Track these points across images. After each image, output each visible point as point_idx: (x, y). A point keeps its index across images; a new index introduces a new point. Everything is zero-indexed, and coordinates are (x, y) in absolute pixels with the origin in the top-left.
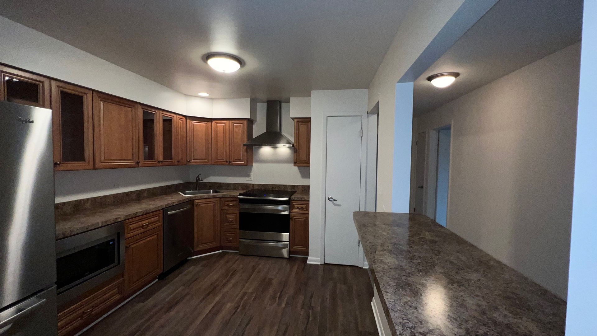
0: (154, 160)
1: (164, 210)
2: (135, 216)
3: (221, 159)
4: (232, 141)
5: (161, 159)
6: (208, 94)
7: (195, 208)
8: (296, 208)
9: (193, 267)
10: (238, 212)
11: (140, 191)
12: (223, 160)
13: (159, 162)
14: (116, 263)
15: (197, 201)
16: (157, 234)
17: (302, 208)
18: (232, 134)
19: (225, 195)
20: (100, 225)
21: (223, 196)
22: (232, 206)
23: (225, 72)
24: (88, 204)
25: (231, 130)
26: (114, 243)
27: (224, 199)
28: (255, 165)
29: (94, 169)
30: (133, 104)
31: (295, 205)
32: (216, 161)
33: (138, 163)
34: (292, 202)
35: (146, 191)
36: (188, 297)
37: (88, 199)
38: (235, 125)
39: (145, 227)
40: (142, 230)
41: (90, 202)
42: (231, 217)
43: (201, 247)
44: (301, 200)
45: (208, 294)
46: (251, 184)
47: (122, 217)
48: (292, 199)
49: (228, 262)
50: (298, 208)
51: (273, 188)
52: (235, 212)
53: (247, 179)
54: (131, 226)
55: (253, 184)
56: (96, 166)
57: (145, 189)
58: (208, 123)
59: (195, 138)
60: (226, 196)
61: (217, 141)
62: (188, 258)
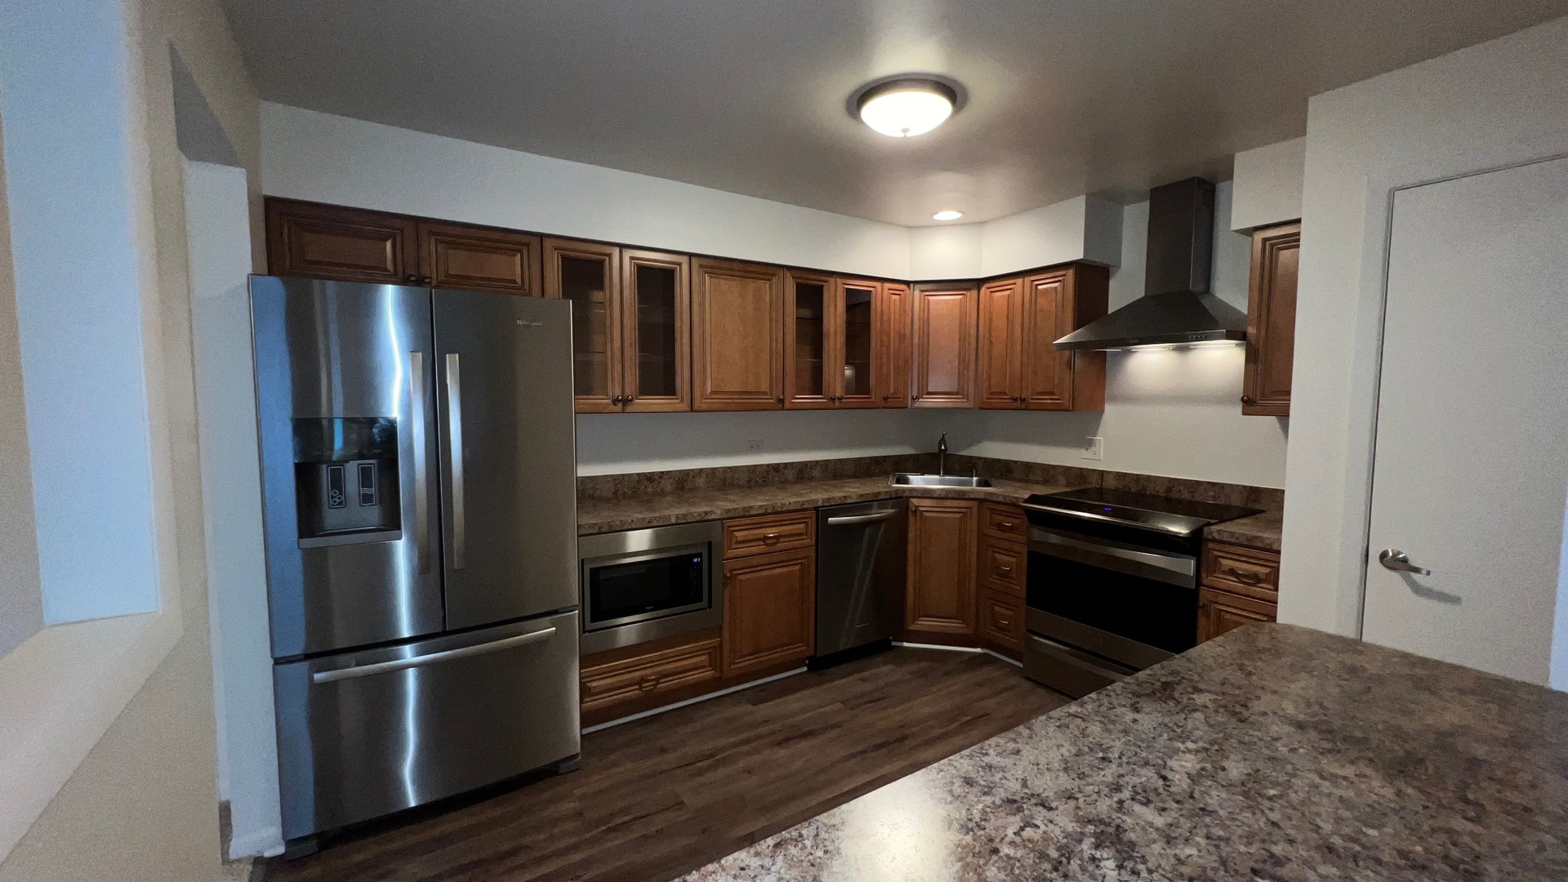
0: (821, 394)
1: (822, 513)
2: (747, 514)
3: (1000, 393)
4: (1029, 337)
5: (839, 392)
6: (958, 212)
7: (911, 518)
8: (1224, 572)
9: (892, 667)
10: (1024, 550)
11: (805, 464)
12: (1005, 394)
13: (833, 399)
14: (705, 603)
15: (915, 501)
16: (801, 563)
17: (1256, 579)
18: (1030, 315)
19: (991, 494)
20: (673, 521)
21: (988, 497)
22: (1011, 529)
23: (909, 134)
24: (702, 480)
25: (1027, 306)
26: (701, 560)
27: (992, 506)
28: (1109, 409)
29: (692, 410)
30: (771, 270)
31: (1224, 562)
32: (987, 398)
33: (781, 401)
34: (1211, 545)
35: (819, 467)
36: (835, 732)
37: (701, 470)
38: (1040, 287)
39: (770, 541)
40: (763, 548)
41: (704, 475)
42: (1007, 562)
43: (925, 624)
44: (1249, 544)
45: (878, 747)
46: (1094, 471)
47: (719, 512)
48: (1210, 537)
49: (980, 685)
50: (1232, 572)
51: (1169, 490)
52: (1017, 547)
53: (1083, 453)
54: (736, 534)
55: (1102, 473)
56: (696, 405)
57: (817, 462)
58: (968, 294)
59: (931, 338)
60: (994, 499)
61: (991, 342)
62: (894, 644)
